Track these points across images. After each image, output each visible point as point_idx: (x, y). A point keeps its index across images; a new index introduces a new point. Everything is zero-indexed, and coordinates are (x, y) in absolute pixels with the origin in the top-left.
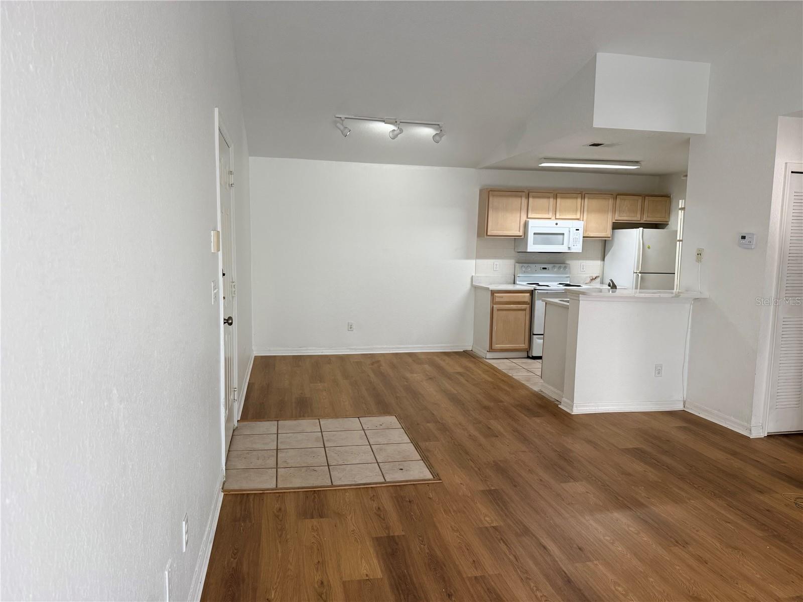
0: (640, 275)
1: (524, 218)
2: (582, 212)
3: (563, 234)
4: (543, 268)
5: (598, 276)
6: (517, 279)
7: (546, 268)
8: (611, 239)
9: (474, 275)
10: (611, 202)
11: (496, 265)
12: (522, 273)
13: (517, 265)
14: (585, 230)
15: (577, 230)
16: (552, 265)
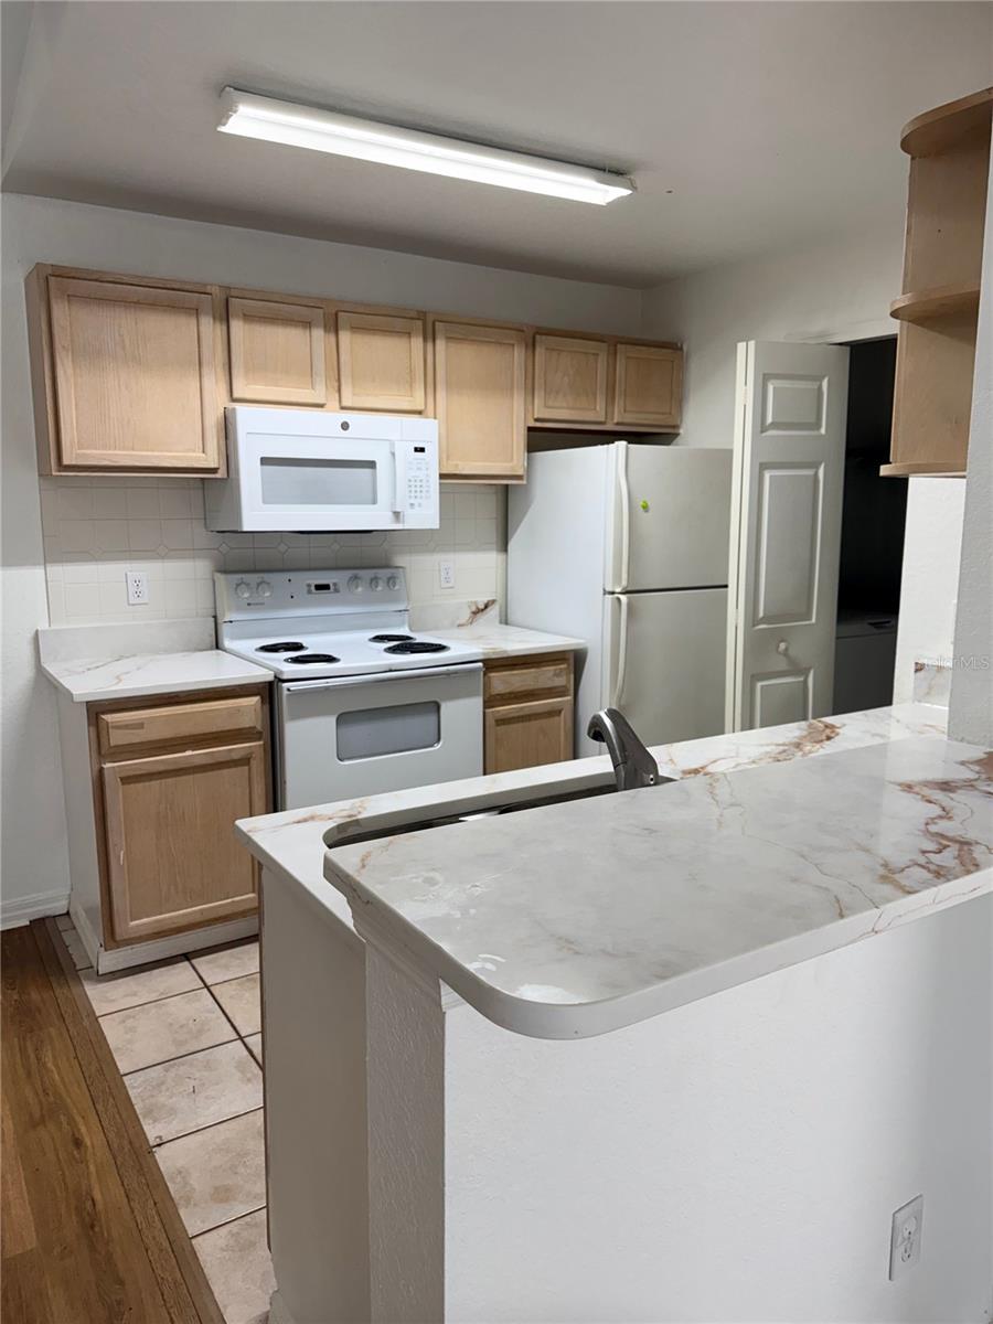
0: (624, 598)
1: (217, 399)
2: (431, 385)
3: (371, 465)
4: (320, 587)
5: (493, 602)
6: (225, 629)
7: (325, 587)
8: (524, 482)
9: (43, 626)
10: (518, 354)
11: (137, 582)
12: (239, 609)
13: (220, 578)
14: (445, 453)
15: (416, 450)
16: (349, 573)
